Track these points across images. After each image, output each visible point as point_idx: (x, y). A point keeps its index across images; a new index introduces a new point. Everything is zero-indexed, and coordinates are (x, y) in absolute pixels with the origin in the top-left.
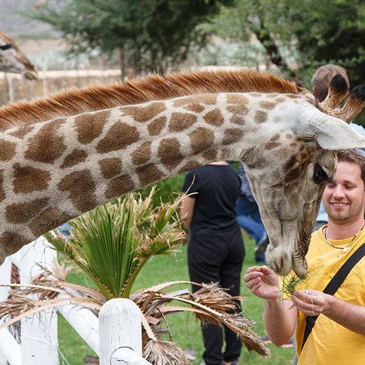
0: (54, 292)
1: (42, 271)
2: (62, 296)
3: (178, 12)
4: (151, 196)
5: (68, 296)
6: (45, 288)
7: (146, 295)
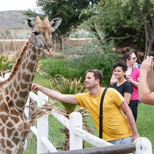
0: (50, 109)
1: (46, 102)
2: (53, 110)
3: (67, 22)
4: (80, 80)
5: (55, 110)
6: (48, 108)
7: (79, 110)
